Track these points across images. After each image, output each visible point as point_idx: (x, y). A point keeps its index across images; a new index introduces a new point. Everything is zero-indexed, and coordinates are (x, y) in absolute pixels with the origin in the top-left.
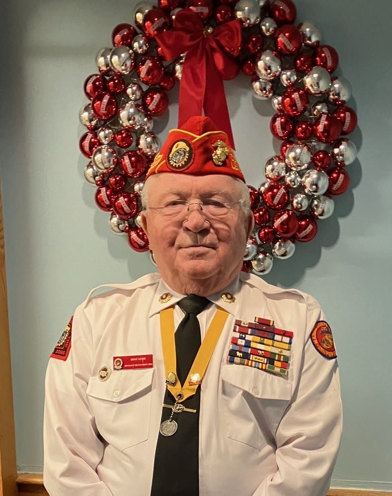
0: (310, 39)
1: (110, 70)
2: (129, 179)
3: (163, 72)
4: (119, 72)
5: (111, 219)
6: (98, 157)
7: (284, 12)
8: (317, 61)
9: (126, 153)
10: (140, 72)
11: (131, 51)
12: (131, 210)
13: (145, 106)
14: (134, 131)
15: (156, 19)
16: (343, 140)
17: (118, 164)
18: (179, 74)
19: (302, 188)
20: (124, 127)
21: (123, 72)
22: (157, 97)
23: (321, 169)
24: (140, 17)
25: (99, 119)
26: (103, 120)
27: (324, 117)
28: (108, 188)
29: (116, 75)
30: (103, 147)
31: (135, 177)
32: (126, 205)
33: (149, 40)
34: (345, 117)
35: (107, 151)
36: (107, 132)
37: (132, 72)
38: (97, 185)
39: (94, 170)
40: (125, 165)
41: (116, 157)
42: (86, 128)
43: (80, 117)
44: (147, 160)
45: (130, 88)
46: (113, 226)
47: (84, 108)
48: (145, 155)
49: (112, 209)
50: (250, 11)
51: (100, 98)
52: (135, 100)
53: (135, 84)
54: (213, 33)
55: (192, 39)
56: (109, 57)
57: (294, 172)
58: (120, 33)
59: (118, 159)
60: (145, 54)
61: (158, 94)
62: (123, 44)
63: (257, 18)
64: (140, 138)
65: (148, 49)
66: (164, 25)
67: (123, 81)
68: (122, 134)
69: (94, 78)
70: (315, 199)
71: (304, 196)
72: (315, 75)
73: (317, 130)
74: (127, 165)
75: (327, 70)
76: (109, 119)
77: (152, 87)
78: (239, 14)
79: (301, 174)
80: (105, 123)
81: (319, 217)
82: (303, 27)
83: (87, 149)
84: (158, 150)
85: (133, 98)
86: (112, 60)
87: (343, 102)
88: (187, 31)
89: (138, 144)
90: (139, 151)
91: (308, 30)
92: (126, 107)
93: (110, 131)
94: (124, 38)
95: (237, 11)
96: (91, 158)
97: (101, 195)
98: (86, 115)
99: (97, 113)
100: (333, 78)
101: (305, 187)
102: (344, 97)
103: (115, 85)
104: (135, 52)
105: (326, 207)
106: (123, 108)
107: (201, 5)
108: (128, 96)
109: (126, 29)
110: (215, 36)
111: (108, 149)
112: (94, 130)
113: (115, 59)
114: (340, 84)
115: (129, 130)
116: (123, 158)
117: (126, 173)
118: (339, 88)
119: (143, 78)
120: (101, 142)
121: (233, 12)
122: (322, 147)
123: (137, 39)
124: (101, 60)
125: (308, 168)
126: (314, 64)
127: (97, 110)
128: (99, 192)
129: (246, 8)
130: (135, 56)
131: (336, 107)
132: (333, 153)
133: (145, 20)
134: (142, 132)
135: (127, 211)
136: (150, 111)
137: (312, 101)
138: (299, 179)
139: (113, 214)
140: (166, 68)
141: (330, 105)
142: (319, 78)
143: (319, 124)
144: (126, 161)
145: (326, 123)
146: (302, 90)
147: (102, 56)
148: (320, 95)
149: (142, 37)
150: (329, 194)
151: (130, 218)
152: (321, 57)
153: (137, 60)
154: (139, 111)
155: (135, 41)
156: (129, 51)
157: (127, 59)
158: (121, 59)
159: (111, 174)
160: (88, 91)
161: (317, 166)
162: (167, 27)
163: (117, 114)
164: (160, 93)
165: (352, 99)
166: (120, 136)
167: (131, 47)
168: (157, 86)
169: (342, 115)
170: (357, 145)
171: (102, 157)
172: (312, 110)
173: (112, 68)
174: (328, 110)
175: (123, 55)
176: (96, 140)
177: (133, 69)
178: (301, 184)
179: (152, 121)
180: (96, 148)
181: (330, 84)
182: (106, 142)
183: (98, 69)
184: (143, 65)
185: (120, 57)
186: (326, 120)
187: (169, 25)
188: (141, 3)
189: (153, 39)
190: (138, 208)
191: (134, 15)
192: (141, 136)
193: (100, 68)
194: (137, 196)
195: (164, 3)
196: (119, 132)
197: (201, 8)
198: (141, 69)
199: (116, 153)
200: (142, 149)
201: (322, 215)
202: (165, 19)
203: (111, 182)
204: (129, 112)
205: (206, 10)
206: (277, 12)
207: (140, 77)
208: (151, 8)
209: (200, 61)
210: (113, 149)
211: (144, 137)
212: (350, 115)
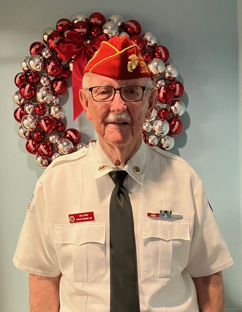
0: (150, 42)
1: (30, 70)
2: (46, 134)
3: (62, 69)
4: (35, 70)
5: (37, 159)
6: (25, 122)
7: (133, 28)
8: (156, 55)
9: (42, 118)
10: (47, 69)
11: (41, 58)
12: (48, 152)
13: (53, 89)
14: (48, 105)
15: (55, 38)
16: (176, 101)
17: (38, 125)
18: (71, 69)
19: (153, 132)
20: (40, 103)
21: (37, 70)
22: (60, 83)
23: (164, 120)
24: (46, 37)
25: (25, 99)
26: (27, 99)
27: (163, 88)
28: (33, 140)
29: (33, 72)
30: (28, 115)
31: (50, 132)
32: (44, 149)
33: (52, 50)
34: (176, 87)
35: (31, 118)
36: (30, 106)
37: (43, 70)
38: (27, 138)
39: (24, 130)
40: (42, 125)
41: (36, 121)
42: (18, 105)
43: (13, 99)
44: (57, 121)
45: (42, 79)
46: (38, 163)
47: (15, 93)
48: (55, 118)
49: (37, 153)
50: (112, 29)
51: (24, 86)
52: (46, 86)
53: (45, 76)
54: (90, 43)
55: (77, 47)
56: (28, 61)
57: (147, 123)
58: (34, 47)
59: (38, 122)
60: (50, 58)
61: (60, 82)
62: (36, 54)
63: (117, 33)
64: (51, 109)
65: (52, 55)
66: (60, 41)
67: (37, 75)
68: (39, 107)
69: (20, 75)
70: (162, 138)
71: (155, 136)
72: (155, 64)
73: (159, 96)
75: (163, 60)
76: (30, 99)
77: (57, 77)
78: (105, 31)
79: (152, 123)
80: (29, 101)
81: (166, 149)
82: (146, 36)
83: (18, 117)
84: (63, 115)
85: (45, 85)
86: (30, 63)
87: (174, 78)
88: (75, 43)
89: (50, 112)
90: (51, 117)
92: (40, 90)
93: (32, 105)
94: (37, 50)
96: (21, 123)
97: (29, 145)
98: (17, 97)
99: (23, 96)
100: (167, 64)
101: (155, 131)
102: (175, 75)
103: (33, 78)
104: (44, 58)
105: (169, 142)
108: (41, 84)
109: (38, 45)
110: (92, 44)
112: (22, 106)
113: (32, 62)
114: (171, 68)
115: (44, 104)
116: (41, 122)
117: (44, 130)
118: (170, 70)
119: (50, 73)
120: (27, 113)
121: (102, 30)
122: (165, 106)
123: (45, 50)
124: (24, 64)
125: (156, 119)
126: (154, 57)
127: (22, 94)
128: (28, 143)
129: (110, 27)
130: (44, 61)
131: (171, 82)
132: (171, 109)
133: (48, 39)
134: (52, 104)
135: (46, 154)
136: (56, 92)
137: (155, 79)
138: (151, 127)
139: (38, 156)
140: (64, 66)
141: (166, 81)
142: (158, 65)
143: (160, 92)
144: (43, 122)
145: (164, 91)
147: (24, 61)
148: (159, 75)
149: (48, 49)
150: (170, 134)
151: (49, 157)
152: (158, 53)
153: (45, 62)
154: (48, 92)
155: (43, 51)
157: (39, 62)
158: (35, 62)
159: (35, 131)
160: (17, 83)
161: (161, 118)
162: (62, 42)
163: (35, 95)
164: (61, 81)
165: (179, 76)
166: (38, 108)
167: (41, 55)
168: (60, 77)
169: (174, 86)
170: (186, 103)
171: (29, 122)
172: (156, 84)
173: (30, 68)
174: (166, 84)
175: (36, 60)
176: (24, 112)
177: (43, 68)
178: (152, 129)
179: (58, 98)
180: (24, 116)
181: (165, 68)
182: (30, 113)
183: (22, 70)
184: (49, 65)
185: (34, 61)
187: (63, 40)
188: (46, 29)
189: (54, 49)
190: (52, 151)
191: (42, 36)
192: (51, 107)
193: (23, 69)
194: (52, 144)
195: (60, 28)
196: (38, 106)
197: (81, 29)
198: (48, 67)
199: (36, 119)
200: (52, 115)
201: (167, 147)
202: (60, 37)
203: (35, 136)
204: (42, 93)
205: (84, 30)
206: (129, 29)
207: (47, 72)
208: (52, 31)
209: (84, 60)
210: (34, 117)
211: (53, 108)
212: (178, 86)
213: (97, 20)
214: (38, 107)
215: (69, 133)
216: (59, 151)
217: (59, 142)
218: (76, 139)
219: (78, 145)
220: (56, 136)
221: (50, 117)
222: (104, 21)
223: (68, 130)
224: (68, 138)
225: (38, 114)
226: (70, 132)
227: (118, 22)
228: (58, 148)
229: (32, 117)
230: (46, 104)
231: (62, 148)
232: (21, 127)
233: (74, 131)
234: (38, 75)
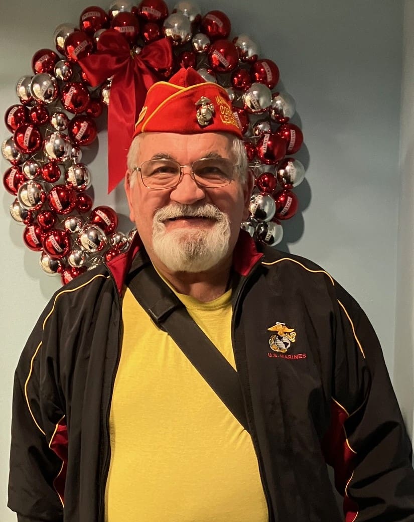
0: (246, 53)
1: (32, 100)
2: (59, 216)
3: (89, 99)
4: (42, 101)
5: (42, 259)
6: (24, 194)
7: (218, 26)
8: (255, 76)
9: (53, 188)
10: (64, 100)
11: (53, 79)
12: (63, 249)
13: (72, 136)
14: (62, 163)
15: (78, 43)
16: (289, 160)
17: (46, 200)
18: (106, 100)
20: (50, 160)
21: (46, 101)
22: (84, 125)
23: (267, 194)
24: (61, 41)
25: (23, 153)
26: (27, 153)
27: (267, 137)
28: (36, 226)
29: (38, 104)
30: (29, 182)
31: (66, 213)
32: (56, 243)
33: (72, 65)
34: (289, 135)
35: (33, 186)
36: (32, 166)
37: (56, 101)
38: (25, 223)
39: (20, 207)
40: (53, 200)
41: (43, 193)
42: (9, 163)
43: (2, 152)
44: (78, 193)
45: (54, 117)
46: (44, 267)
47: (6, 141)
48: (75, 189)
49: (42, 249)
50: (179, 28)
51: (22, 130)
52: (61, 130)
53: (59, 113)
54: (141, 53)
55: (118, 62)
56: (30, 85)
58: (41, 59)
59: (45, 194)
60: (68, 80)
61: (85, 122)
62: (44, 72)
63: (188, 35)
64: (68, 170)
65: (72, 75)
66: (87, 49)
67: (45, 111)
68: (48, 168)
69: (15, 109)
70: (263, 225)
71: (250, 223)
72: (255, 93)
73: (260, 152)
74: (56, 201)
75: (267, 85)
76: (33, 152)
77: (78, 115)
78: (169, 32)
80: (30, 156)
82: (239, 41)
83: (11, 185)
84: (88, 183)
85: (58, 128)
86: (34, 89)
87: (287, 119)
88: (112, 53)
89: (67, 177)
90: (68, 185)
91: (244, 44)
92: (52, 138)
93: (36, 165)
94: (45, 65)
95: (165, 28)
96: (16, 195)
97: (29, 234)
98: (8, 149)
99: (20, 147)
100: (275, 94)
102: (287, 112)
103: (38, 116)
104: (58, 80)
105: (274, 234)
106: (48, 140)
107: (127, 25)
108: (53, 126)
109: (47, 55)
110: (143, 57)
111: (34, 185)
112: (18, 165)
113: (36, 87)
114: (283, 100)
115: (56, 163)
116: (52, 195)
117: (56, 209)
118: (280, 104)
119: (67, 107)
120: (26, 177)
121: (162, 30)
122: (266, 169)
123: (59, 64)
124: (22, 90)
126: (253, 80)
127: (20, 144)
128: (27, 231)
129: (176, 25)
130: (58, 84)
131: (280, 126)
132: (279, 174)
133: (67, 44)
134: (70, 163)
135: (58, 251)
136: (77, 140)
137: (253, 120)
139: (43, 254)
140: (92, 93)
141: (272, 123)
142: (259, 96)
143: (262, 145)
144: (55, 196)
145: (269, 143)
146: (242, 110)
147: (23, 85)
148: (261, 113)
149: (65, 62)
150: (276, 219)
151: (63, 257)
152: (260, 73)
153: (60, 87)
154: (65, 142)
155: (57, 68)
156: (51, 78)
157: (50, 86)
158: (43, 87)
159: (39, 211)
160: (10, 124)
161: (262, 190)
162: (91, 51)
163: (42, 146)
164: (87, 121)
165: (296, 114)
166: (46, 170)
167: (54, 74)
168: (84, 114)
169: (286, 133)
170: (305, 163)
171: (28, 193)
172: (254, 130)
173: (34, 98)
174: (271, 129)
175: (45, 83)
176: (20, 176)
177: (57, 97)
179: (80, 152)
180: (21, 184)
181: (272, 101)
182: (32, 178)
184: (67, 92)
185: (41, 85)
186: (270, 140)
187: (92, 47)
188: (61, 26)
189: (77, 63)
190: (69, 246)
191: (55, 40)
192: (69, 169)
193: (20, 98)
194: (68, 233)
195: (86, 25)
196: (45, 166)
197: (126, 27)
198: (65, 97)
199: (42, 189)
200: (70, 183)
201: (270, 242)
202: (88, 42)
203: (40, 220)
204: (55, 143)
205: (131, 30)
206: (209, 27)
207: (63, 105)
208: (72, 31)
209: (129, 84)
210: (40, 184)
211: (72, 169)
212: (294, 133)
213: (154, 10)
214: (46, 168)
215: (99, 214)
216: (82, 247)
217: (83, 230)
218: (111, 226)
219: (115, 237)
220: (76, 219)
221: (67, 186)
222: (165, 12)
223: (97, 209)
224: (97, 223)
225: (45, 180)
226: (101, 212)
227: (189, 14)
228: (80, 242)
229: (36, 185)
230: (60, 163)
231: (88, 241)
232: (15, 203)
233: (107, 210)
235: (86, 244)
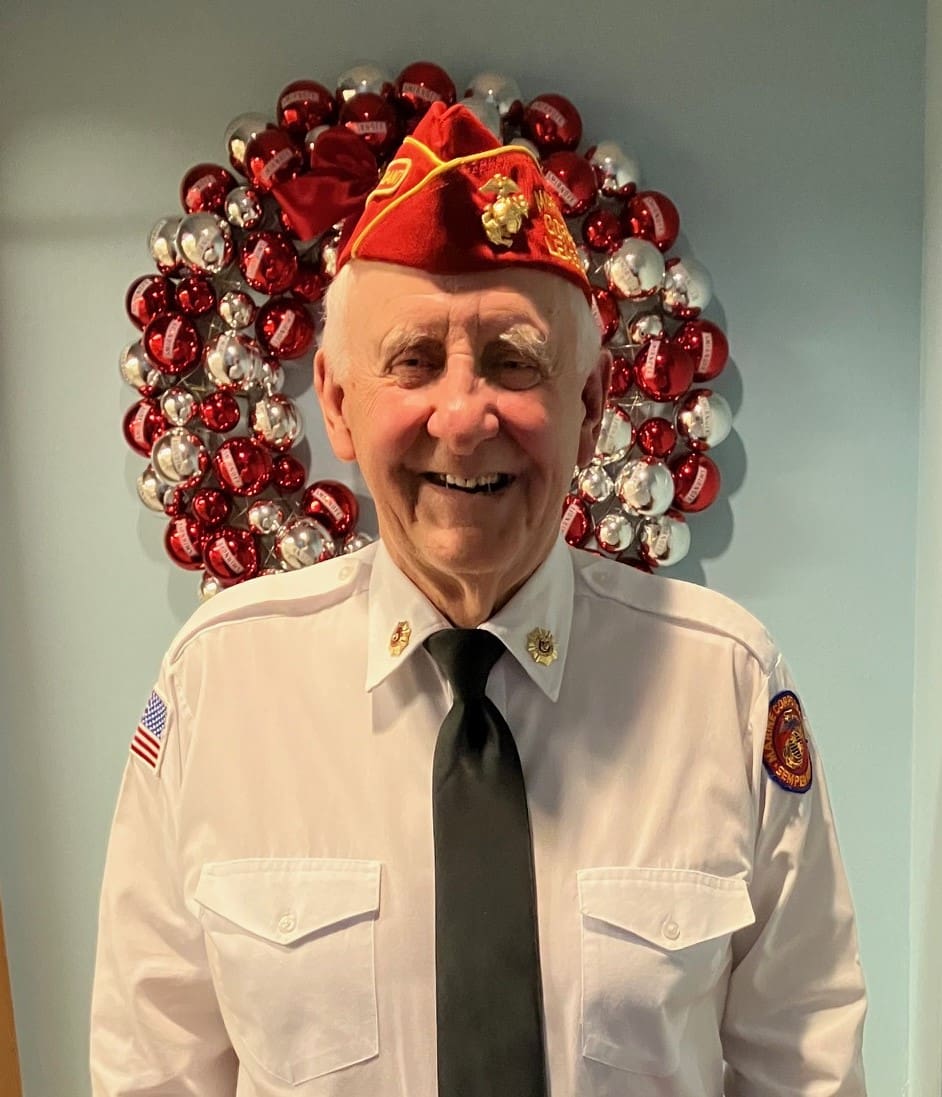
0: (614, 177)
1: (181, 265)
2: (237, 499)
3: (296, 265)
4: (199, 269)
5: (203, 586)
6: (165, 454)
7: (555, 126)
8: (631, 224)
9: (226, 443)
10: (245, 267)
11: (223, 223)
12: (244, 565)
13: (263, 339)
14: (245, 394)
15: (273, 152)
16: (700, 392)
17: (210, 465)
18: (332, 268)
19: (616, 501)
20: (218, 387)
21: (209, 268)
22: (288, 318)
23: (657, 459)
24: (239, 148)
25: (163, 372)
26: (171, 373)
27: (654, 347)
28: (190, 519)
29: (194, 275)
30: (175, 432)
31: (250, 494)
32: (230, 554)
33: (261, 197)
34: (699, 343)
35: (184, 440)
36: (181, 399)
37: (229, 269)
38: (168, 513)
39: (158, 481)
40: (224, 468)
41: (204, 454)
42: (136, 392)
43: (121, 369)
45: (225, 301)
47: (128, 348)
48: (270, 445)
49: (203, 565)
51: (160, 327)
52: (240, 327)
53: (236, 292)
55: (355, 191)
56: (176, 235)
57: (597, 468)
58: (198, 183)
59: (208, 456)
60: (255, 226)
61: (289, 312)
64: (255, 408)
65: (261, 217)
66: (292, 164)
67: (208, 288)
68: (213, 403)
69: (148, 283)
70: (648, 523)
71: (622, 518)
73: (641, 375)
74: (229, 468)
75: (657, 245)
76: (184, 371)
77: (276, 297)
79: (612, 471)
80: (178, 379)
81: (660, 562)
82: (597, 156)
83: (140, 437)
84: (297, 433)
85: (234, 324)
86: (184, 243)
87: (696, 311)
88: (344, 176)
89: (252, 421)
90: (256, 437)
91: (608, 160)
92: (220, 343)
93: (189, 396)
94: (207, 196)
96: (148, 456)
97: (176, 535)
98: (133, 364)
99: (156, 360)
100: (671, 260)
101: (622, 500)
102: (697, 300)
103: (193, 296)
104: (233, 226)
105: (673, 541)
106: (214, 346)
107: (372, 119)
108: (223, 319)
109: (211, 177)
111: (184, 437)
112: (153, 396)
113: (189, 240)
114: (686, 274)
115: (229, 394)
116: (221, 458)
117: (230, 486)
118: (681, 280)
119: (253, 281)
120: (170, 421)
122: (658, 409)
123: (235, 194)
124: (161, 245)
125: (628, 457)
126: (628, 232)
127: (155, 353)
128: (172, 529)
130: (232, 236)
131: (683, 325)
132: (680, 422)
133: (250, 154)
134: (259, 393)
135: (235, 570)
136: (274, 349)
137: (628, 312)
138: (609, 483)
139: (206, 576)
140: (304, 256)
141: (667, 319)
142: (639, 263)
143: (645, 361)
144: (227, 459)
145: (659, 358)
146: (605, 291)
147: (162, 235)
148: (645, 299)
149: (246, 191)
150: (676, 509)
152: (640, 218)
153: (238, 241)
154: (248, 350)
155: (230, 202)
156: (218, 223)
157: (216, 240)
158: (201, 240)
159: (197, 490)
160: (136, 312)
161: (646, 452)
162: (299, 169)
163: (200, 359)
164: (294, 310)
165: (714, 302)
166: (209, 408)
167: (223, 215)
168: (288, 295)
169: (694, 339)
170: (734, 401)
171: (176, 455)
172: (629, 331)
173: (184, 261)
174: (663, 330)
175: (206, 232)
176: (158, 418)
177: (231, 261)
178: (613, 493)
179: (281, 371)
180: (160, 434)
181: (664, 275)
182: (181, 422)
183: (155, 264)
184: (251, 250)
185: (198, 236)
186: (660, 353)
187: (302, 163)
188: (240, 118)
189: (270, 195)
190: (259, 561)
191: (227, 145)
192: (258, 405)
193: (158, 262)
194: (256, 536)
195: (290, 117)
196: (209, 399)
197: (370, 124)
198: (246, 260)
199: (203, 444)
200: (261, 433)
201: (664, 557)
202: (293, 151)
203: (197, 507)
204: (227, 354)
205: (380, 128)
206: (538, 127)
207: (245, 278)
208: (262, 129)
210: (197, 436)
211: (263, 406)
212: (710, 339)
213: (426, 90)
214: (210, 404)
215: (318, 497)
216: (283, 562)
217: (285, 528)
218: (343, 521)
219: (352, 543)
220: (272, 506)
221: (252, 439)
222: (450, 95)
223: (314, 487)
224: (315, 516)
225: (209, 427)
226: (323, 493)
227: (498, 99)
228: (278, 552)
229: (188, 438)
230: (239, 393)
231: (295, 550)
232: (148, 473)
233: (337, 491)
234: (209, 285)
235: (291, 556)
